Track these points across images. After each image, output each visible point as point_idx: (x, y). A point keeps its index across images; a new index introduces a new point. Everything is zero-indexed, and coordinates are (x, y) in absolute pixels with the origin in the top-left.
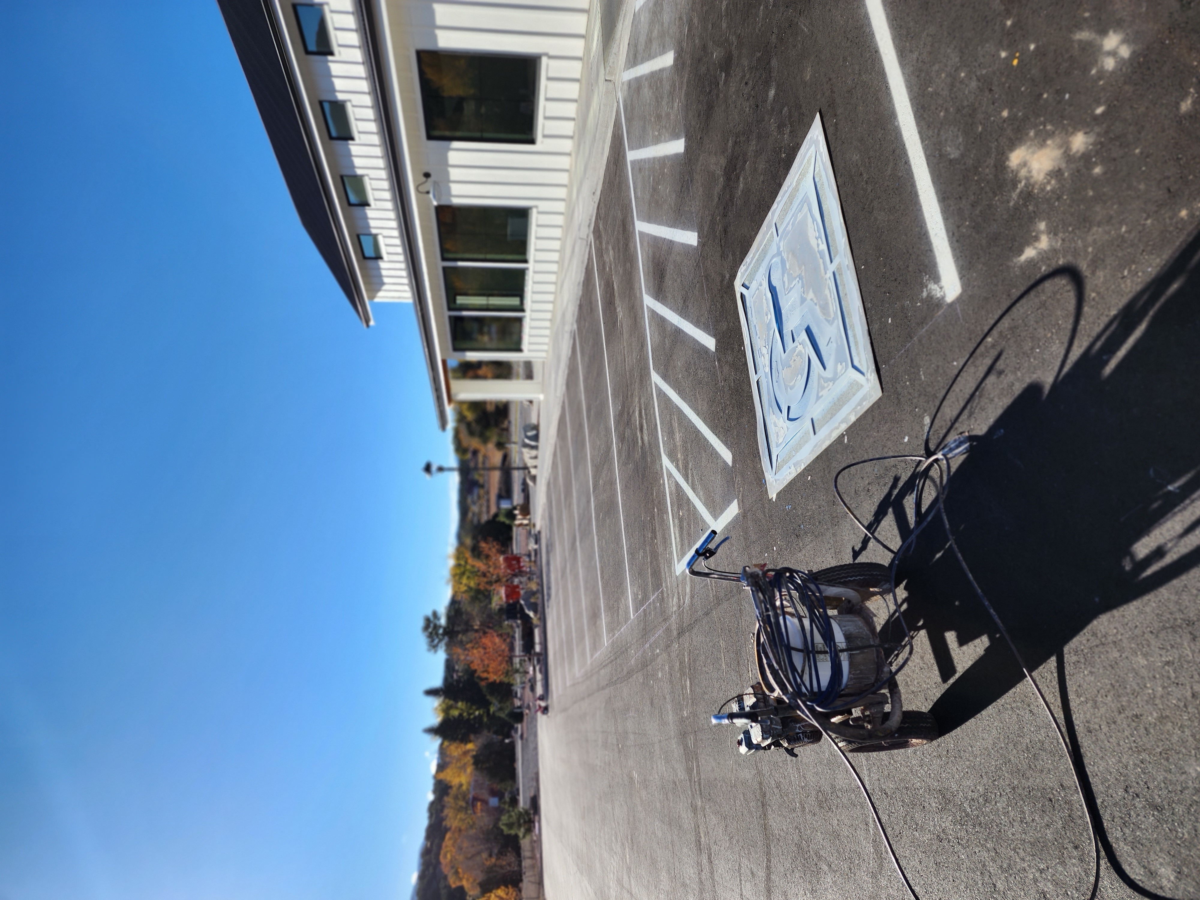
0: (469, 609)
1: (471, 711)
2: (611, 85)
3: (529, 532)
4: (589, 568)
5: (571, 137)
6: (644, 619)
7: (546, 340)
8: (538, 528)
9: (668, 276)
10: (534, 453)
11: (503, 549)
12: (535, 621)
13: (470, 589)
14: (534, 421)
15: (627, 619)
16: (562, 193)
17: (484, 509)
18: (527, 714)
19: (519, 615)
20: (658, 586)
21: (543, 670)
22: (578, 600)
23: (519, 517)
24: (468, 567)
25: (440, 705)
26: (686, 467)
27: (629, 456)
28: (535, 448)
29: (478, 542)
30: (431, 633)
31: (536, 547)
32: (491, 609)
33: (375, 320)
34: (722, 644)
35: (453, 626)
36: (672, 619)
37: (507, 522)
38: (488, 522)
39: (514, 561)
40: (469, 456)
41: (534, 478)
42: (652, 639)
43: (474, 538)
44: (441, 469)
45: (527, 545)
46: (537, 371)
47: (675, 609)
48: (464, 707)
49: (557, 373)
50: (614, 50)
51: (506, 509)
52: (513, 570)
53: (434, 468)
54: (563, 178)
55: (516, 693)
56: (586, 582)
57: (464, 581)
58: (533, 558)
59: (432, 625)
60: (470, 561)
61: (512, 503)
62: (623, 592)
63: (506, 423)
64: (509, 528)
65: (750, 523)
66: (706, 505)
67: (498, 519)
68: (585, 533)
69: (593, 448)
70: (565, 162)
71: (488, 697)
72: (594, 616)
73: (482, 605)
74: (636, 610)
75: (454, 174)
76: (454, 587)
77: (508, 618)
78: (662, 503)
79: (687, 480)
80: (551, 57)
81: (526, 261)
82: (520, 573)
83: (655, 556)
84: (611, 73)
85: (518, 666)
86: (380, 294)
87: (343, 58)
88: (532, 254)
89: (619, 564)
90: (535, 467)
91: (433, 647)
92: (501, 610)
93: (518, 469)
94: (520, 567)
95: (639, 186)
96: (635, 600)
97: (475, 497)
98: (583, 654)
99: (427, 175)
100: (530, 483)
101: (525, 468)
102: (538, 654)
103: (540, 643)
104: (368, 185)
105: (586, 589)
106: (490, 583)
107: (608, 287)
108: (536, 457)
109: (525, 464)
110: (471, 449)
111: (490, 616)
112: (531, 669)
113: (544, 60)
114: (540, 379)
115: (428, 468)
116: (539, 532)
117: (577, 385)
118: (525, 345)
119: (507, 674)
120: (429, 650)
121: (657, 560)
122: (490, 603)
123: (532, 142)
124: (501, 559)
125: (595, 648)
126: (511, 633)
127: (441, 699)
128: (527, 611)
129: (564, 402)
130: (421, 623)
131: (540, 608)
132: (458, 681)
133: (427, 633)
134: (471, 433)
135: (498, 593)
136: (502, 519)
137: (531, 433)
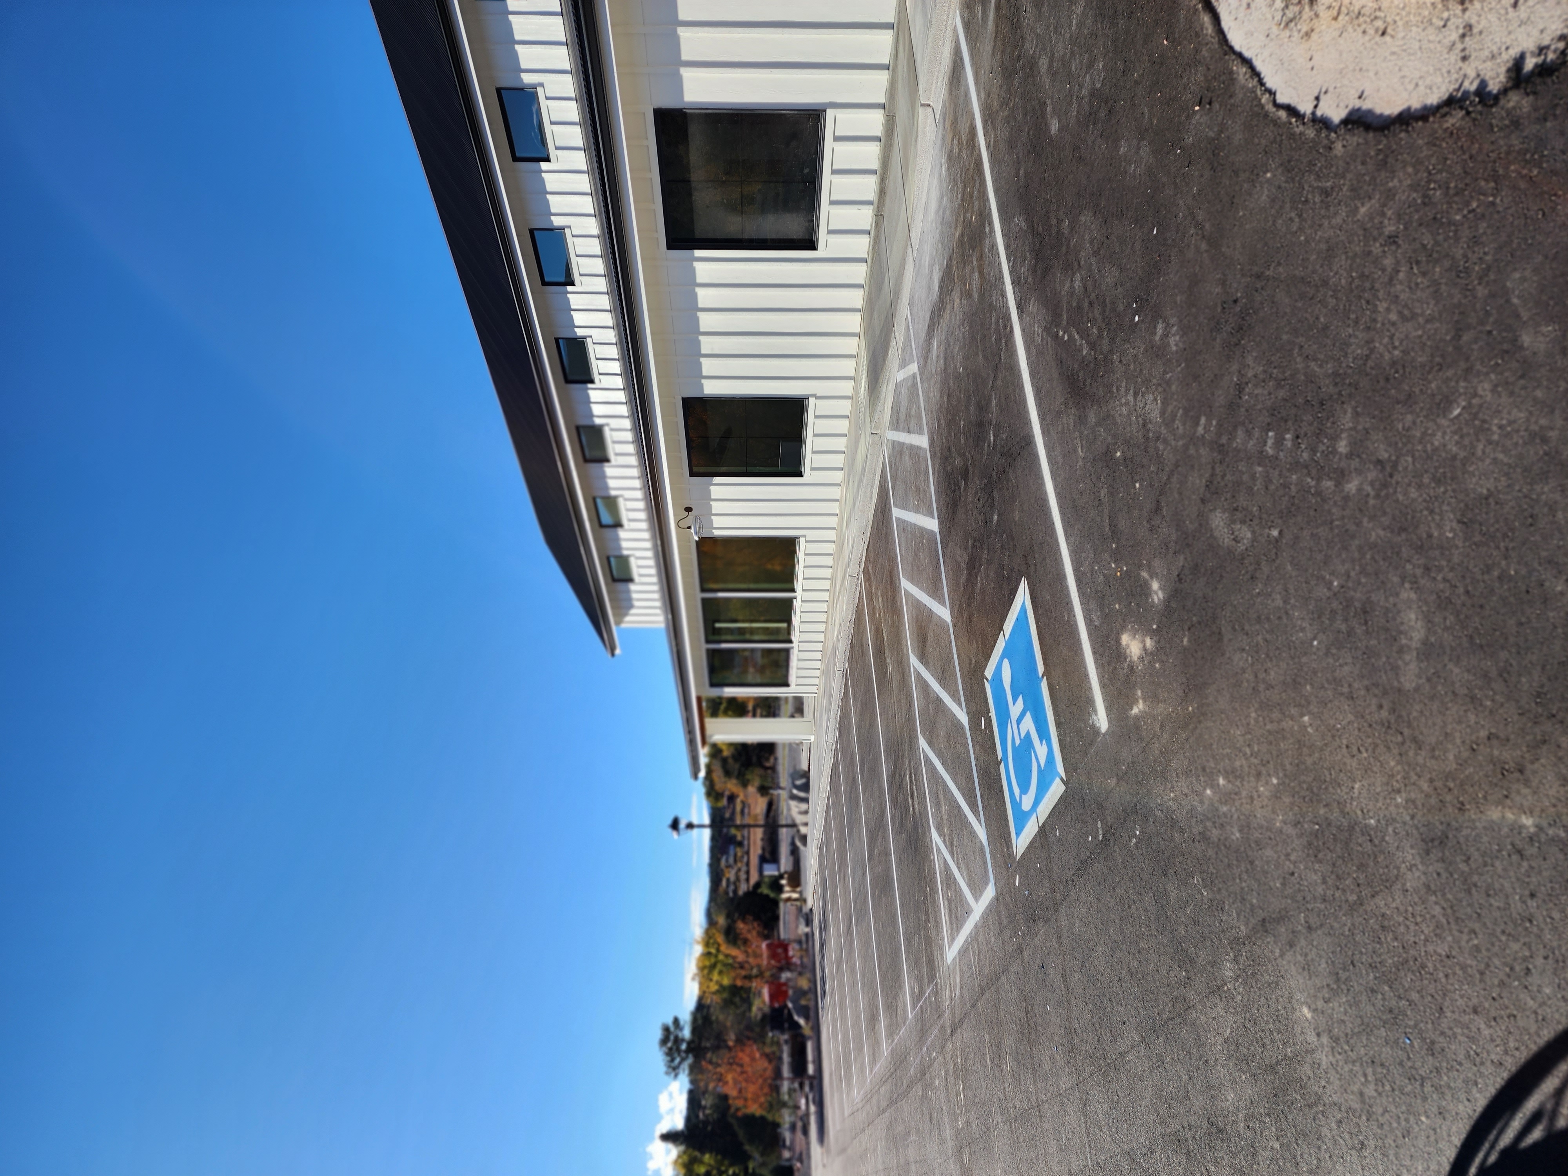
0: (721, 1017)
1: (723, 1168)
2: (876, 437)
3: (800, 909)
4: (866, 958)
5: (842, 469)
6: (921, 1018)
7: (817, 673)
8: (810, 904)
9: (929, 643)
10: (804, 806)
11: (766, 932)
12: (807, 1031)
13: (722, 988)
14: (804, 767)
15: (905, 1018)
16: (833, 521)
17: (743, 876)
18: (798, 1170)
19: (786, 1025)
20: (932, 977)
21: (817, 1098)
22: (854, 999)
23: (787, 889)
24: (721, 957)
25: (679, 1157)
26: (952, 844)
27: (902, 824)
28: (806, 800)
29: (734, 922)
30: (670, 1049)
31: (807, 930)
32: (750, 1018)
33: (622, 649)
34: (987, 1037)
35: (700, 1039)
36: (946, 1015)
37: (772, 895)
38: (747, 894)
39: (779, 949)
40: (724, 802)
41: (804, 838)
42: (929, 1043)
43: (729, 916)
44: (690, 826)
45: (797, 927)
46: (808, 707)
47: (948, 1002)
48: (712, 1162)
49: (828, 714)
50: (879, 408)
51: (771, 877)
52: (779, 961)
53: (682, 825)
54: (835, 508)
55: (784, 1141)
56: (863, 976)
57: (715, 977)
58: (804, 946)
59: (672, 1038)
60: (723, 948)
61: (779, 869)
62: (901, 987)
63: (772, 760)
64: (775, 903)
65: (1002, 907)
66: (969, 886)
67: (759, 891)
68: (862, 914)
69: (867, 808)
70: (836, 492)
71: (747, 1147)
72: (873, 1019)
73: (738, 1011)
74: (914, 1007)
75: (716, 507)
76: (701, 984)
77: (772, 1029)
78: (933, 881)
79: (953, 858)
80: (817, 398)
81: (793, 590)
82: (787, 965)
83: (928, 941)
84: (877, 428)
85: (786, 1097)
86: (628, 619)
87: (604, 385)
88: (800, 583)
89: (896, 951)
90: (806, 824)
91: (673, 1069)
92: (764, 1016)
93: (787, 826)
94: (788, 958)
95: (903, 544)
96: (912, 995)
97: (731, 860)
98: (862, 1070)
99: (689, 510)
100: (798, 843)
101: (794, 825)
102: (811, 1078)
103: (814, 1062)
104: (622, 505)
105: (863, 985)
106: (748, 978)
107: (878, 632)
108: (806, 812)
109: (793, 820)
110: (727, 793)
111: (749, 1028)
112: (803, 1101)
113: (812, 401)
114: (811, 716)
115: (675, 825)
116: (811, 910)
117: (849, 733)
118: (792, 679)
119: (771, 1107)
120: (667, 1073)
121: (931, 947)
122: (750, 1009)
123: (800, 474)
124: (764, 945)
125: (874, 1061)
126: (778, 1054)
127: (682, 1148)
128: (796, 1018)
129: (836, 749)
130: (658, 1034)
131: (812, 1014)
132: (706, 1123)
133: (665, 1049)
134: (728, 773)
135: (760, 994)
136: (765, 890)
137: (799, 782)
